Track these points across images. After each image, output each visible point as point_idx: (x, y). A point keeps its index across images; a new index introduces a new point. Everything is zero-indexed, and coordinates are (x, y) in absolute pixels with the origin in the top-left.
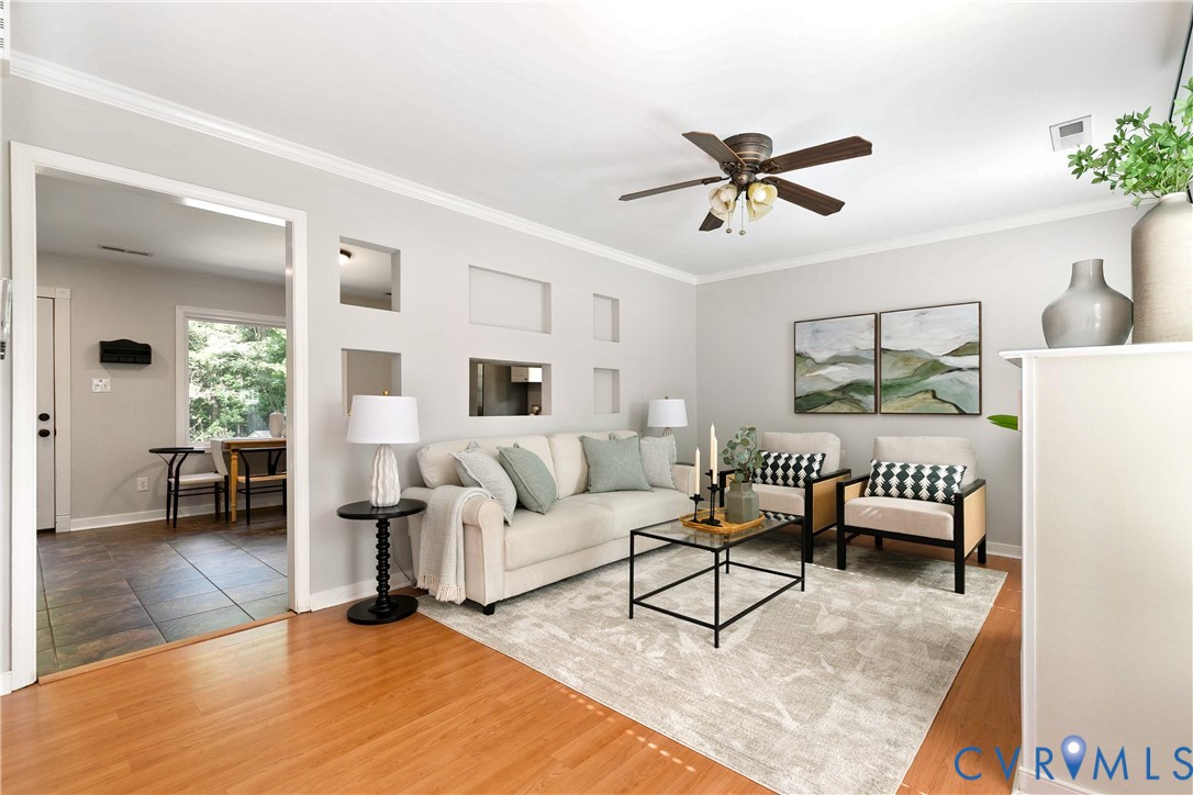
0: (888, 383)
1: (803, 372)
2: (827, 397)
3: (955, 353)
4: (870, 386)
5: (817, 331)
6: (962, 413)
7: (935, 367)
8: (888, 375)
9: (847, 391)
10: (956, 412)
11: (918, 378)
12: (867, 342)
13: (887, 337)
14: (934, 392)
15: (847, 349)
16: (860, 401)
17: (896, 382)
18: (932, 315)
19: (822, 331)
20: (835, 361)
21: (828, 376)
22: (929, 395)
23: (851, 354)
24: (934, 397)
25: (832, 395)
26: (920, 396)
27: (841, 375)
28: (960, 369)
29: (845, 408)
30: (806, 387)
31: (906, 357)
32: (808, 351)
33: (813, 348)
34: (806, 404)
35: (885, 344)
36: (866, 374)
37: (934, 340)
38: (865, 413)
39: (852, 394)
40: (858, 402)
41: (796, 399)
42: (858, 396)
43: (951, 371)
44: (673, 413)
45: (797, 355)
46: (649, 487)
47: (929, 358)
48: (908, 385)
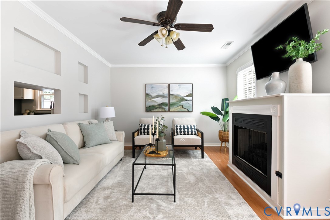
0: (172, 103)
1: (148, 99)
2: (155, 107)
3: (187, 96)
4: (167, 104)
5: (152, 87)
6: (189, 111)
7: (183, 99)
8: (172, 101)
9: (161, 105)
10: (187, 111)
11: (179, 102)
12: (166, 92)
13: (171, 91)
14: (182, 106)
15: (161, 93)
16: (164, 108)
17: (174, 103)
18: (182, 86)
19: (154, 88)
20: (158, 96)
21: (156, 101)
22: (181, 107)
23: (162, 95)
24: (183, 107)
25: (157, 106)
26: (179, 107)
27: (159, 101)
28: (188, 100)
29: (161, 110)
30: (149, 104)
31: (176, 96)
32: (150, 93)
33: (151, 92)
34: (149, 109)
35: (171, 93)
36: (166, 100)
37: (182, 92)
38: (166, 112)
39: (162, 106)
40: (164, 109)
41: (146, 107)
42: (164, 107)
43: (186, 101)
44: (110, 112)
45: (147, 95)
46: (110, 142)
47: (181, 97)
48: (176, 104)
